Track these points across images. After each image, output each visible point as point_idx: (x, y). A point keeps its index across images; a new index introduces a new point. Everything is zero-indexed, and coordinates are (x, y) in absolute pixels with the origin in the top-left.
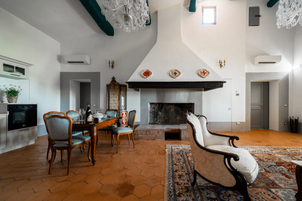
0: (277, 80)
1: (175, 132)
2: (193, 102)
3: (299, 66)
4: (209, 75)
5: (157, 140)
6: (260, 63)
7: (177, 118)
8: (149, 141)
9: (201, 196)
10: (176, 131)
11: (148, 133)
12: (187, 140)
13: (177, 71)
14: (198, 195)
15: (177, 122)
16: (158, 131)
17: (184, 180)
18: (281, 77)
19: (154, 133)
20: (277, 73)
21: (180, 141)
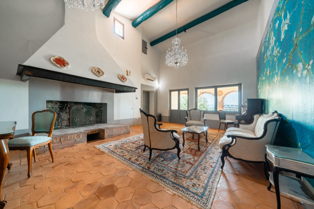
0: (153, 91)
1: (95, 133)
2: (106, 103)
3: (161, 86)
4: (127, 81)
5: (77, 145)
6: (147, 79)
7: (91, 118)
8: (64, 149)
9: (158, 162)
10: (96, 131)
11: (62, 140)
12: (110, 137)
13: (100, 70)
14: (156, 163)
15: (87, 123)
16: (78, 135)
17: (141, 161)
18: (155, 90)
19: (73, 138)
20: (153, 87)
21: (104, 140)
